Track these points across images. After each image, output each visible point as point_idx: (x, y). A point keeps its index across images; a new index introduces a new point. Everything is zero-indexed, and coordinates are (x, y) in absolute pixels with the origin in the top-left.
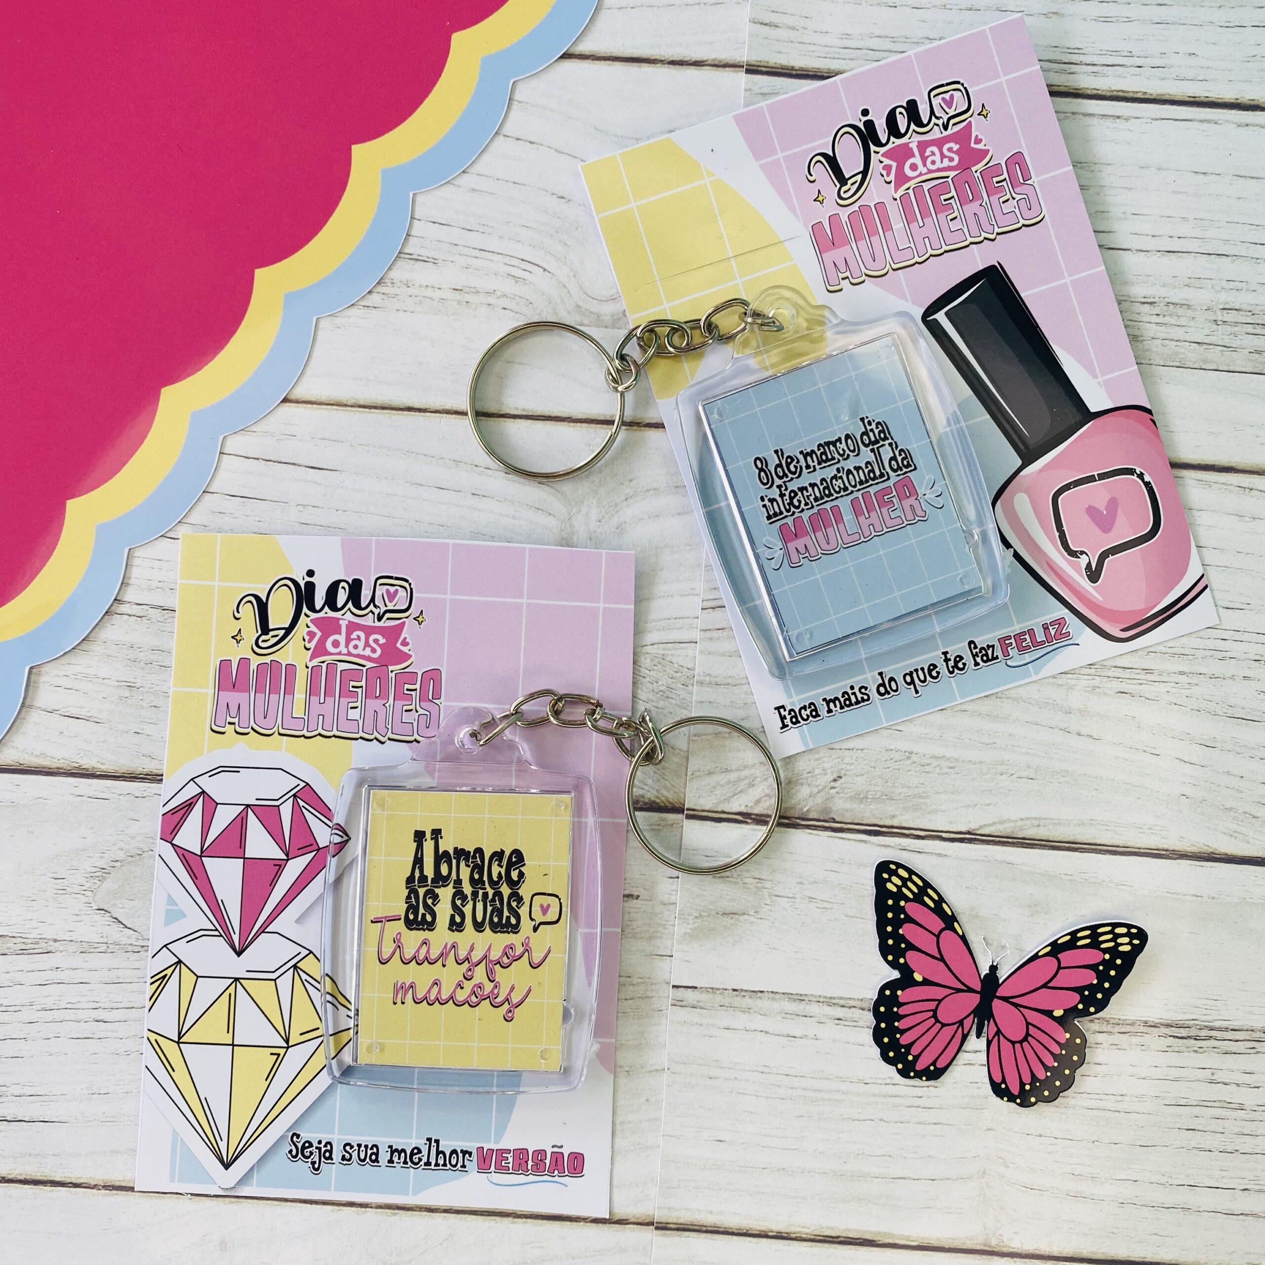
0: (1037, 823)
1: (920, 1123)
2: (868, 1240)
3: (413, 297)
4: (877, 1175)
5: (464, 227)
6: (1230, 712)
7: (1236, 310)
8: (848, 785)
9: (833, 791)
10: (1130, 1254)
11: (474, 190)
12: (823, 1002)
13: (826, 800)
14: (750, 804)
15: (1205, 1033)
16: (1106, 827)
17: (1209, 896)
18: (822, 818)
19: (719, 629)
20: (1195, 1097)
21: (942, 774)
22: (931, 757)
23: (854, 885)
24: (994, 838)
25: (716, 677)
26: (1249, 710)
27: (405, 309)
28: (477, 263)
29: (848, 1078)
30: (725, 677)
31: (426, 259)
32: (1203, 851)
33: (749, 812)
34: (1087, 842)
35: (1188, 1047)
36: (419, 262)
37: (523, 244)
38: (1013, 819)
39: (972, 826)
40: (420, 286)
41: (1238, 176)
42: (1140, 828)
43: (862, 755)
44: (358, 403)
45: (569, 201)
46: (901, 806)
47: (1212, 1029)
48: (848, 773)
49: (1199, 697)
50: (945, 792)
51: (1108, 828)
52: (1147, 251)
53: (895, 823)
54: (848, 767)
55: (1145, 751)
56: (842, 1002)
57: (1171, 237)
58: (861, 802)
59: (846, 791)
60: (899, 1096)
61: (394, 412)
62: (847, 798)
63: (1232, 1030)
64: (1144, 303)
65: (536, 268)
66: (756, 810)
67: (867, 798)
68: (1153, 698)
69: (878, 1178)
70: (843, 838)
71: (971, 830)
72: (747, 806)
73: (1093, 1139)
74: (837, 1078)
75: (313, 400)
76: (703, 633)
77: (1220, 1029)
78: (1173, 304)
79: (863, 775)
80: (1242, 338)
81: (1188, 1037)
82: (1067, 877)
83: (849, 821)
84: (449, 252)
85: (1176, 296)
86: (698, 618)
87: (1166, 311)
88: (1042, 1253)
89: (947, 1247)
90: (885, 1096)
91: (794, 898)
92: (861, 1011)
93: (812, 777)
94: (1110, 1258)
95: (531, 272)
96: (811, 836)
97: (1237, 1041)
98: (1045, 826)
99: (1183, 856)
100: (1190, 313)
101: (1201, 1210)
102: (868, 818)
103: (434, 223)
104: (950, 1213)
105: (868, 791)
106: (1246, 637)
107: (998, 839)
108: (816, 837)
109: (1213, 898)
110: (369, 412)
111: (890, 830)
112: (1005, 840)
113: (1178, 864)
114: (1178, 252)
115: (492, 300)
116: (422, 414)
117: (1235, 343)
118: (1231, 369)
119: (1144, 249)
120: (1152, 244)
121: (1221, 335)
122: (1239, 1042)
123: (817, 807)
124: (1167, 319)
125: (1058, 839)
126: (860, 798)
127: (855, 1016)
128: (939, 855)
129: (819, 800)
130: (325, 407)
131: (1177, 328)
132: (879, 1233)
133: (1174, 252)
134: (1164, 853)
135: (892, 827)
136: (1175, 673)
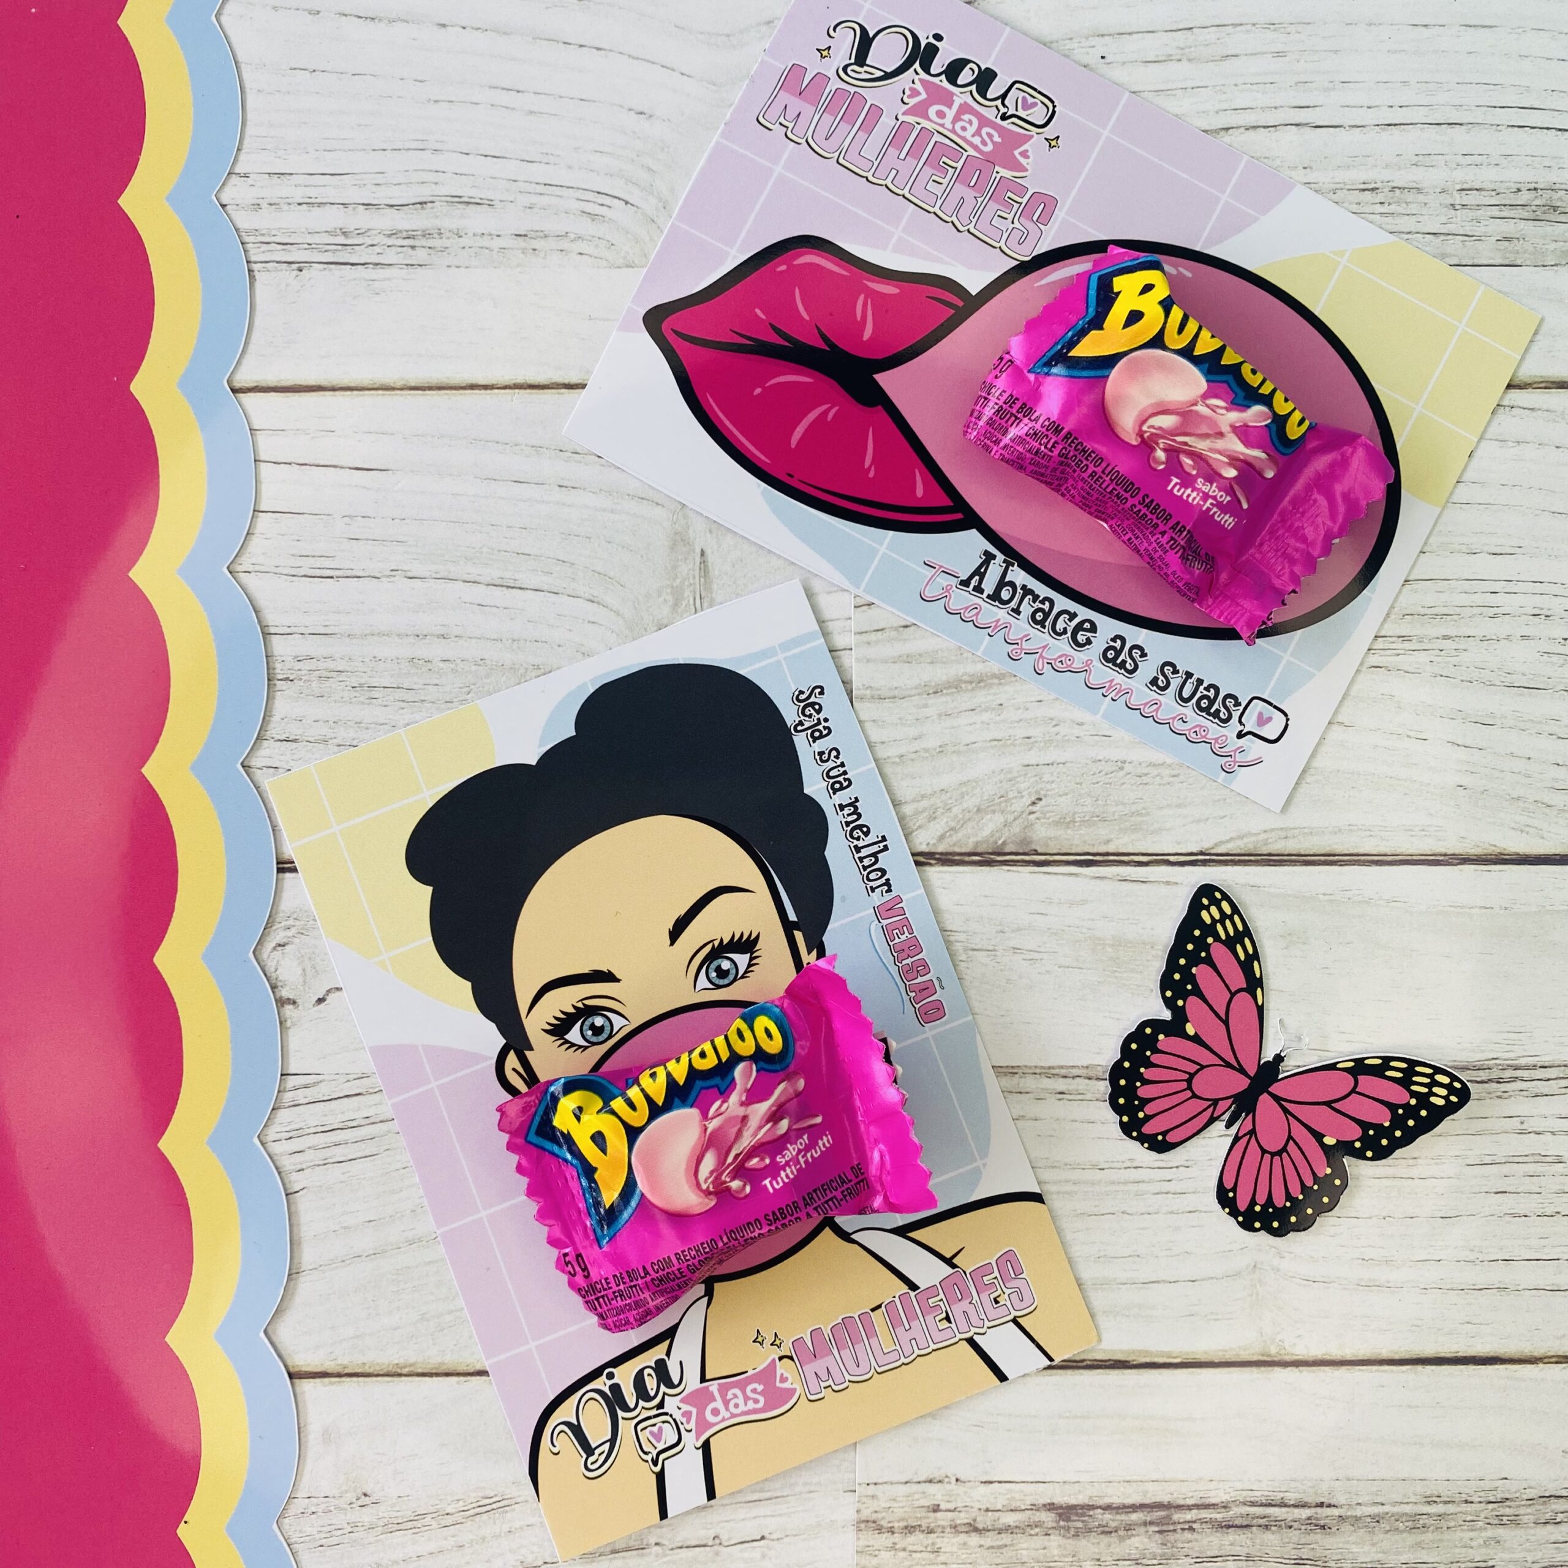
0: (1282, 834)
1: (1172, 1212)
2: (1120, 1361)
3: (467, 248)
4: (1125, 1281)
5: (523, 158)
6: (1509, 679)
7: (1477, 190)
8: (1050, 808)
9: (1032, 817)
10: (1440, 1350)
11: (531, 112)
12: (1040, 1074)
13: (1024, 829)
14: (932, 842)
15: (1508, 1074)
16: (1368, 833)
17: (1501, 907)
18: (1021, 851)
19: (878, 630)
20: (1501, 1153)
21: (1164, 785)
22: (1149, 765)
23: (1067, 928)
24: (1233, 858)
25: (878, 690)
26: (1532, 677)
27: (458, 264)
28: (544, 200)
29: (1078, 1164)
30: (890, 689)
31: (479, 201)
32: (1490, 852)
33: (933, 851)
34: (1347, 852)
35: (1490, 1093)
36: (471, 206)
37: (598, 173)
38: (1254, 831)
39: (1205, 845)
40: (474, 235)
41: (1466, 26)
42: (1410, 830)
43: (1064, 770)
44: (409, 385)
45: (651, 116)
46: (1117, 827)
47: (1517, 1068)
48: (1049, 793)
49: (1468, 665)
50: (1169, 806)
51: (1372, 833)
52: (1363, 126)
53: (1111, 848)
54: (1049, 786)
55: (1408, 736)
56: (1063, 1072)
57: (1392, 107)
58: (1068, 827)
59: (1048, 815)
60: (1143, 1182)
61: (453, 392)
62: (1050, 824)
63: (1541, 1067)
64: (1364, 190)
65: (616, 201)
66: (941, 848)
67: (1075, 822)
68: (1413, 671)
69: (1125, 1284)
70: (1049, 873)
71: (1204, 850)
72: (928, 844)
73: (1384, 1214)
74: (1066, 1165)
75: (352, 385)
76: (858, 636)
77: (1527, 1068)
78: (1400, 188)
79: (1066, 794)
80: (1487, 223)
81: (1489, 1080)
82: (1327, 898)
83: (1055, 851)
84: (507, 191)
85: (1401, 178)
86: (850, 618)
87: (1392, 198)
88: (1332, 1358)
89: (1216, 1361)
90: (1126, 1183)
91: (995, 950)
92: (1087, 1081)
93: (1006, 801)
94: (1415, 1357)
95: (610, 207)
96: (1009, 873)
97: (1549, 1080)
98: (1294, 837)
99: (1465, 860)
100: (1421, 198)
101: (1520, 1288)
102: (1077, 846)
103: (486, 156)
104: (1218, 1320)
105: (1075, 813)
106: (1520, 587)
107: (1237, 858)
108: (1016, 874)
109: (1506, 909)
110: (423, 395)
111: (1106, 858)
112: (1247, 858)
113: (1461, 871)
114: (1400, 124)
115: (564, 244)
116: (488, 391)
117: (1479, 230)
118: (1476, 262)
119: (1359, 124)
120: (1369, 117)
121: (1461, 222)
122: (1551, 1082)
123: (1014, 838)
124: (1393, 208)
125: (1311, 853)
126: (1066, 822)
127: (1080, 1087)
128: (1168, 883)
129: (1016, 829)
130: (367, 392)
131: (1407, 217)
132: (1134, 1352)
133: (1395, 125)
134: (1442, 858)
135: (1107, 854)
136: (1438, 638)
